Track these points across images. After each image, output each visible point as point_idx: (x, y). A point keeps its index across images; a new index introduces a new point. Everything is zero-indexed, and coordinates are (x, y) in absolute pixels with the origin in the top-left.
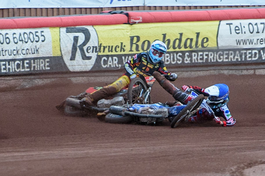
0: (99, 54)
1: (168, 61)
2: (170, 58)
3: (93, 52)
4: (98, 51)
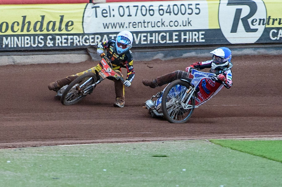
4: (266, 24)
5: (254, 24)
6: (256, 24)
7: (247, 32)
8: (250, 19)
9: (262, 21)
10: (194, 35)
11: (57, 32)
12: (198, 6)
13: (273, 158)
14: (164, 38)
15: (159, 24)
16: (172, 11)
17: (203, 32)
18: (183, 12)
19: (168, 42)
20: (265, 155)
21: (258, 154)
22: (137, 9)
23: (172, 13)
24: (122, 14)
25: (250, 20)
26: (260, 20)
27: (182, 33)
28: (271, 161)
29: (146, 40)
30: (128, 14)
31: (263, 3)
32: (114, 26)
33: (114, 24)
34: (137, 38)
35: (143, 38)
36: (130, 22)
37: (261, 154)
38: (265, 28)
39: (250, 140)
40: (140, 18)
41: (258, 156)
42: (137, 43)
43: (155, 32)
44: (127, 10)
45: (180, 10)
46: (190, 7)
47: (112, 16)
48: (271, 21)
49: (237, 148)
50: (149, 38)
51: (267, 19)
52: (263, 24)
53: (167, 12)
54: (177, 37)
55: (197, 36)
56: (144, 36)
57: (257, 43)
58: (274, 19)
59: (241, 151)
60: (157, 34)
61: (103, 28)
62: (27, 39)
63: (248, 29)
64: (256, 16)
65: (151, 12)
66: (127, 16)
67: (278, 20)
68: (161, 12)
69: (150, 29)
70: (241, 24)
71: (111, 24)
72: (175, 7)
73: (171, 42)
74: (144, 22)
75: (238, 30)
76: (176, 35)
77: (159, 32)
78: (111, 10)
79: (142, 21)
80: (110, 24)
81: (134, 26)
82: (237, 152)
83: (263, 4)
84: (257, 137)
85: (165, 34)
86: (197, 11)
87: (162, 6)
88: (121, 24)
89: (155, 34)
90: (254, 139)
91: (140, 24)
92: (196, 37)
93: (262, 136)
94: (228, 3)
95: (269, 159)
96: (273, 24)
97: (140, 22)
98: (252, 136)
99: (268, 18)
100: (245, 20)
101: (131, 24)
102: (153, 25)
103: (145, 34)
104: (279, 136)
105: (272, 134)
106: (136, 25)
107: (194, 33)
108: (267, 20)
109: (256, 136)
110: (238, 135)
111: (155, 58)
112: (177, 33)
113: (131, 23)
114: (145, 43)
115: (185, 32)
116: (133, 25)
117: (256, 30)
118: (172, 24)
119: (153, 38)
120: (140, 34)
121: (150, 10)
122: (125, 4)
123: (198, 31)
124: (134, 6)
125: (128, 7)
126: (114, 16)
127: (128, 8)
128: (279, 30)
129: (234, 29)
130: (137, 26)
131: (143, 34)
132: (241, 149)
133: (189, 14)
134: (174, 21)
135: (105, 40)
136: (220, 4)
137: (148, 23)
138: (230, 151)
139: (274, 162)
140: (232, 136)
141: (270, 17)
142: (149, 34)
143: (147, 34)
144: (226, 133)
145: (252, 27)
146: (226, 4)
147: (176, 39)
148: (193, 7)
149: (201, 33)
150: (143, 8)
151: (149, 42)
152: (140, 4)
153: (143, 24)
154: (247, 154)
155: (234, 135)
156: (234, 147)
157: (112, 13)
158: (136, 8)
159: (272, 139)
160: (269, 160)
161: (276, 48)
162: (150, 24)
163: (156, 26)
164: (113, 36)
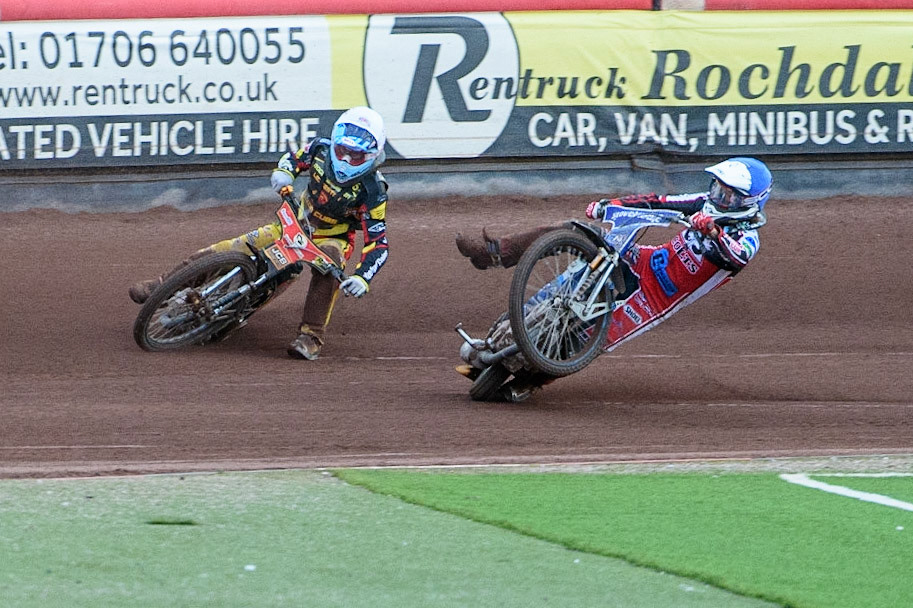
0: (517, 105)
1: (797, 134)
2: (808, 126)
3: (496, 96)
4: (516, 95)
5: (479, 93)
6: (487, 94)
7: (455, 119)
8: (465, 78)
9: (504, 86)
10: (283, 129)
12: (296, 36)
13: (535, 530)
14: (186, 138)
15: (173, 93)
16: (213, 49)
17: (315, 121)
18: (250, 55)
19: (200, 150)
20: (511, 520)
21: (491, 518)
22: (101, 44)
23: (214, 59)
24: (51, 59)
25: (465, 83)
26: (499, 81)
27: (247, 124)
28: (532, 540)
29: (129, 145)
30: (73, 60)
31: (508, 27)
32: (25, 97)
33: (25, 93)
34: (100, 136)
35: (119, 139)
36: (77, 86)
37: (501, 518)
38: (515, 109)
39: (463, 473)
40: (109, 73)
41: (488, 523)
42: (100, 152)
43: (160, 118)
44: (66, 47)
45: (238, 48)
46: (273, 37)
47: (19, 64)
48: (534, 85)
49: (421, 497)
50: (139, 139)
51: (520, 78)
52: (508, 96)
53: (196, 55)
54: (228, 136)
55: (294, 132)
56: (123, 133)
57: (489, 155)
58: (541, 80)
59: (434, 508)
60: (164, 125)
63: (459, 112)
64: (487, 69)
65: (147, 54)
66: (68, 65)
67: (557, 83)
68: (179, 54)
69: (142, 108)
70: (435, 94)
71: (17, 93)
72: (225, 38)
73: (209, 151)
74: (124, 87)
75: (426, 115)
76: (226, 130)
77: (172, 119)
78: (17, 46)
79: (117, 85)
80: (13, 93)
81: (92, 99)
82: (421, 511)
83: (509, 30)
84: (484, 462)
85: (189, 126)
86: (296, 51)
87: (181, 33)
88: (50, 93)
89: (159, 126)
90: (477, 469)
91: (109, 92)
92: (291, 136)
93: (502, 458)
94: (395, 27)
95: (524, 533)
96: (540, 95)
97: (111, 87)
98: (471, 459)
99: (523, 75)
100: (449, 82)
101: (81, 94)
102: (152, 98)
103: (127, 126)
104: (558, 461)
105: (535, 454)
106: (96, 95)
107: (284, 122)
108: (522, 81)
109: (484, 459)
110: (423, 457)
111: (157, 202)
112: (230, 123)
113: (80, 88)
114: (127, 153)
115: (256, 117)
116: (88, 95)
117: (483, 115)
118: (212, 92)
119: (152, 139)
120: (108, 126)
121: (141, 47)
122: (61, 28)
123: (298, 116)
124: (91, 35)
125: (72, 36)
126: (25, 65)
127: (71, 41)
128: (559, 116)
129: (414, 112)
130: (99, 98)
131: (119, 126)
132: (434, 500)
133: (268, 60)
134: (219, 84)
136: (368, 27)
137: (137, 88)
138: (400, 508)
139: (541, 543)
140: (405, 457)
141: (529, 72)
142: (138, 126)
143: (133, 126)
144: (386, 449)
145: (472, 105)
146: (390, 30)
147: (226, 144)
148: (282, 37)
149: (306, 122)
150: (121, 40)
151: (138, 152)
152: (109, 27)
153: (119, 91)
154: (452, 516)
155: (411, 457)
156: (412, 494)
157: (20, 56)
158: (98, 39)
159: (533, 469)
160: (525, 539)
161: (550, 174)
162: (141, 92)
163: (161, 98)
164: (21, 131)
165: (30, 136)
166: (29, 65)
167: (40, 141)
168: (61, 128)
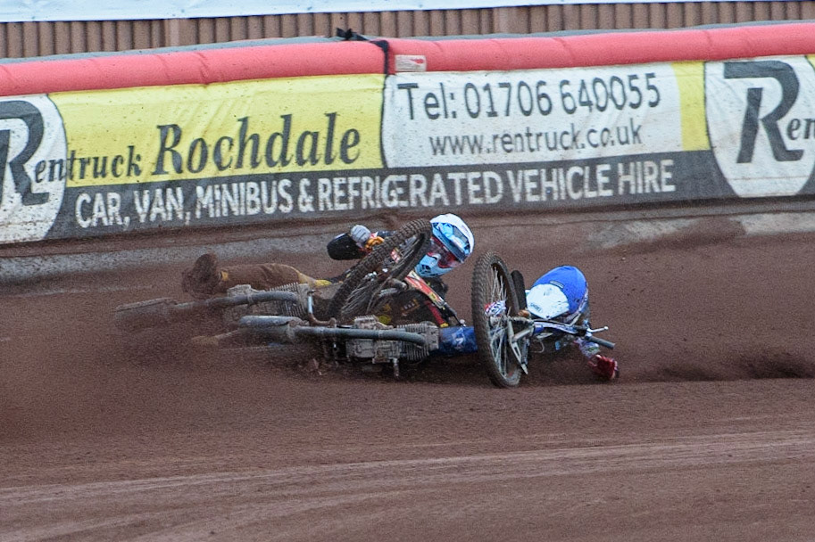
5: (794, 134)
11: (321, 166)
12: (652, 82)
16: (592, 98)
17: (670, 162)
19: (588, 194)
22: (510, 94)
23: (594, 107)
24: (473, 109)
26: (809, 122)
27: (621, 166)
29: (538, 191)
30: (489, 110)
32: (457, 146)
33: (457, 141)
34: (516, 183)
35: (531, 185)
36: (495, 134)
42: (517, 198)
44: (484, 96)
45: (610, 95)
46: (635, 83)
47: (450, 115)
50: (544, 184)
53: (581, 103)
54: (606, 179)
55: (655, 174)
56: (533, 179)
60: (561, 171)
61: (431, 152)
62: (253, 191)
65: (544, 104)
66: (486, 115)
68: (569, 103)
71: (450, 140)
72: (599, 87)
73: (594, 194)
74: (529, 135)
76: (604, 174)
78: (447, 97)
79: (523, 133)
80: (448, 141)
81: (507, 147)
85: (580, 172)
87: (567, 83)
88: (475, 141)
89: (558, 172)
91: (519, 140)
92: (653, 178)
97: (520, 135)
101: (498, 141)
102: (552, 145)
103: (535, 172)
106: (510, 143)
114: (537, 198)
116: (502, 143)
119: (554, 184)
120: (520, 173)
121: (539, 97)
124: (501, 86)
125: (488, 87)
127: (487, 91)
130: (513, 146)
131: (527, 173)
133: (633, 106)
134: (600, 130)
135: (438, 191)
137: (539, 135)
142: (543, 172)
143: (539, 172)
147: (605, 186)
149: (663, 163)
150: (524, 90)
151: (544, 198)
153: (525, 139)
157: (452, 106)
158: (507, 90)
162: (542, 140)
163: (559, 146)
164: (456, 177)
165: (464, 183)
166: (458, 115)
167: (473, 188)
168: (488, 175)
